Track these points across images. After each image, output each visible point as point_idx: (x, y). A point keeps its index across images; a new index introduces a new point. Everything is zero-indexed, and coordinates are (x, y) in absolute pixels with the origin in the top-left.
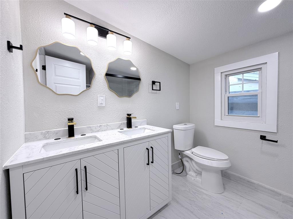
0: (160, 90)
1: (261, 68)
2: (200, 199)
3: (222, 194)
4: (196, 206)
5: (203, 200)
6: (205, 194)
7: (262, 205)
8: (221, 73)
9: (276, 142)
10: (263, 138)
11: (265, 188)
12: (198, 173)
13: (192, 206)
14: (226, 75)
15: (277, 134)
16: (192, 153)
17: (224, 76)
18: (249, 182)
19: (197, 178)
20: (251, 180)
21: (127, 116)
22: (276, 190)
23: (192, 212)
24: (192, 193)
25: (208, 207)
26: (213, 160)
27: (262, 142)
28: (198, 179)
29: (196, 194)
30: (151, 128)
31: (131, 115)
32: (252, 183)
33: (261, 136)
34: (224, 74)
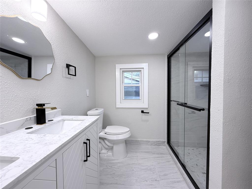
0: (75, 75)
1: (141, 71)
2: (117, 168)
3: (127, 156)
4: (117, 177)
5: (119, 168)
6: (118, 163)
7: (145, 152)
8: (120, 69)
9: (148, 113)
10: (142, 112)
11: (144, 141)
12: (109, 149)
13: (114, 179)
14: (123, 71)
15: (148, 109)
16: (106, 133)
17: (121, 72)
18: (136, 141)
19: (108, 153)
20: (137, 139)
21: (37, 107)
22: (148, 140)
23: (117, 183)
24: (109, 168)
25: (124, 171)
26: (122, 134)
27: (142, 114)
28: (110, 153)
29: (113, 167)
30: (74, 119)
31: (44, 105)
32: (138, 141)
33: (142, 111)
34: (122, 70)
